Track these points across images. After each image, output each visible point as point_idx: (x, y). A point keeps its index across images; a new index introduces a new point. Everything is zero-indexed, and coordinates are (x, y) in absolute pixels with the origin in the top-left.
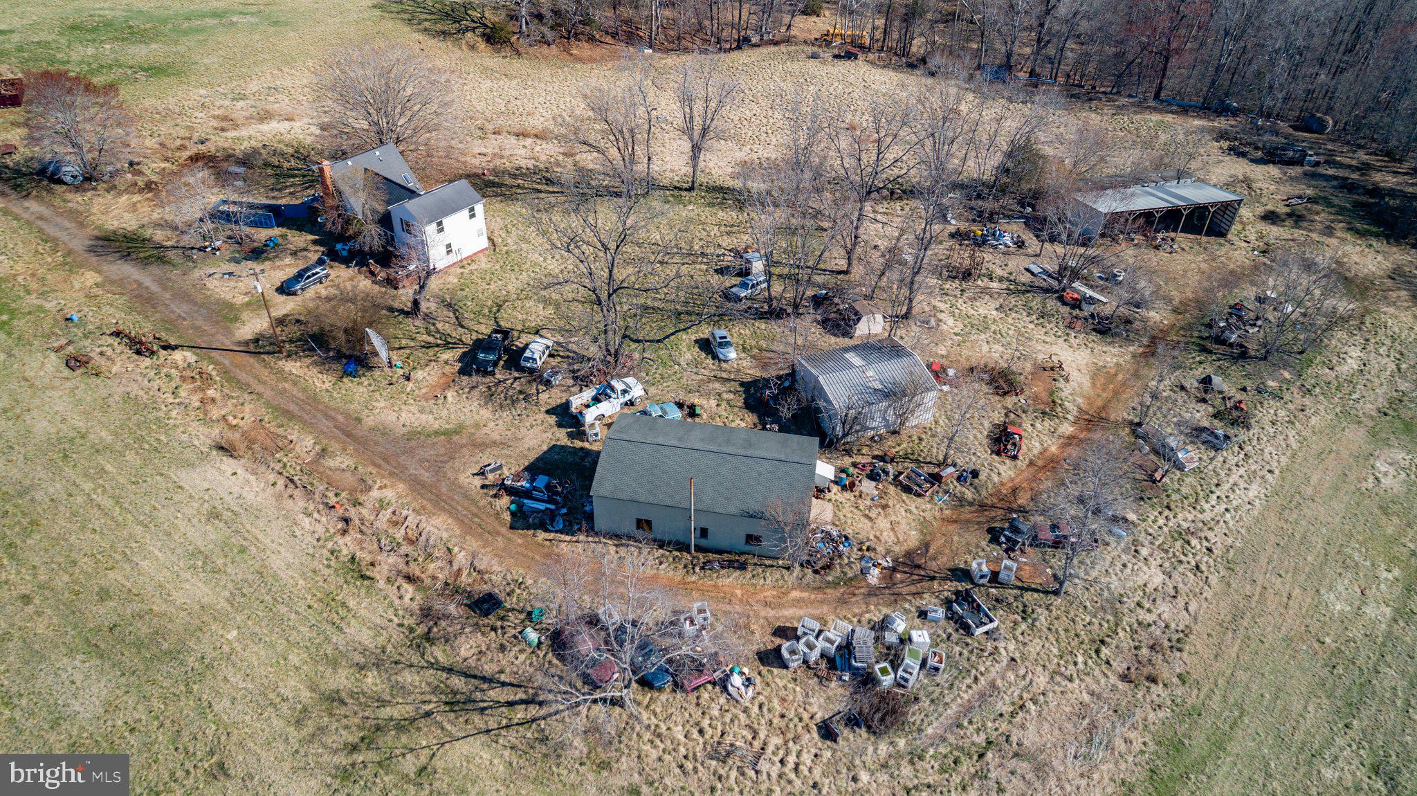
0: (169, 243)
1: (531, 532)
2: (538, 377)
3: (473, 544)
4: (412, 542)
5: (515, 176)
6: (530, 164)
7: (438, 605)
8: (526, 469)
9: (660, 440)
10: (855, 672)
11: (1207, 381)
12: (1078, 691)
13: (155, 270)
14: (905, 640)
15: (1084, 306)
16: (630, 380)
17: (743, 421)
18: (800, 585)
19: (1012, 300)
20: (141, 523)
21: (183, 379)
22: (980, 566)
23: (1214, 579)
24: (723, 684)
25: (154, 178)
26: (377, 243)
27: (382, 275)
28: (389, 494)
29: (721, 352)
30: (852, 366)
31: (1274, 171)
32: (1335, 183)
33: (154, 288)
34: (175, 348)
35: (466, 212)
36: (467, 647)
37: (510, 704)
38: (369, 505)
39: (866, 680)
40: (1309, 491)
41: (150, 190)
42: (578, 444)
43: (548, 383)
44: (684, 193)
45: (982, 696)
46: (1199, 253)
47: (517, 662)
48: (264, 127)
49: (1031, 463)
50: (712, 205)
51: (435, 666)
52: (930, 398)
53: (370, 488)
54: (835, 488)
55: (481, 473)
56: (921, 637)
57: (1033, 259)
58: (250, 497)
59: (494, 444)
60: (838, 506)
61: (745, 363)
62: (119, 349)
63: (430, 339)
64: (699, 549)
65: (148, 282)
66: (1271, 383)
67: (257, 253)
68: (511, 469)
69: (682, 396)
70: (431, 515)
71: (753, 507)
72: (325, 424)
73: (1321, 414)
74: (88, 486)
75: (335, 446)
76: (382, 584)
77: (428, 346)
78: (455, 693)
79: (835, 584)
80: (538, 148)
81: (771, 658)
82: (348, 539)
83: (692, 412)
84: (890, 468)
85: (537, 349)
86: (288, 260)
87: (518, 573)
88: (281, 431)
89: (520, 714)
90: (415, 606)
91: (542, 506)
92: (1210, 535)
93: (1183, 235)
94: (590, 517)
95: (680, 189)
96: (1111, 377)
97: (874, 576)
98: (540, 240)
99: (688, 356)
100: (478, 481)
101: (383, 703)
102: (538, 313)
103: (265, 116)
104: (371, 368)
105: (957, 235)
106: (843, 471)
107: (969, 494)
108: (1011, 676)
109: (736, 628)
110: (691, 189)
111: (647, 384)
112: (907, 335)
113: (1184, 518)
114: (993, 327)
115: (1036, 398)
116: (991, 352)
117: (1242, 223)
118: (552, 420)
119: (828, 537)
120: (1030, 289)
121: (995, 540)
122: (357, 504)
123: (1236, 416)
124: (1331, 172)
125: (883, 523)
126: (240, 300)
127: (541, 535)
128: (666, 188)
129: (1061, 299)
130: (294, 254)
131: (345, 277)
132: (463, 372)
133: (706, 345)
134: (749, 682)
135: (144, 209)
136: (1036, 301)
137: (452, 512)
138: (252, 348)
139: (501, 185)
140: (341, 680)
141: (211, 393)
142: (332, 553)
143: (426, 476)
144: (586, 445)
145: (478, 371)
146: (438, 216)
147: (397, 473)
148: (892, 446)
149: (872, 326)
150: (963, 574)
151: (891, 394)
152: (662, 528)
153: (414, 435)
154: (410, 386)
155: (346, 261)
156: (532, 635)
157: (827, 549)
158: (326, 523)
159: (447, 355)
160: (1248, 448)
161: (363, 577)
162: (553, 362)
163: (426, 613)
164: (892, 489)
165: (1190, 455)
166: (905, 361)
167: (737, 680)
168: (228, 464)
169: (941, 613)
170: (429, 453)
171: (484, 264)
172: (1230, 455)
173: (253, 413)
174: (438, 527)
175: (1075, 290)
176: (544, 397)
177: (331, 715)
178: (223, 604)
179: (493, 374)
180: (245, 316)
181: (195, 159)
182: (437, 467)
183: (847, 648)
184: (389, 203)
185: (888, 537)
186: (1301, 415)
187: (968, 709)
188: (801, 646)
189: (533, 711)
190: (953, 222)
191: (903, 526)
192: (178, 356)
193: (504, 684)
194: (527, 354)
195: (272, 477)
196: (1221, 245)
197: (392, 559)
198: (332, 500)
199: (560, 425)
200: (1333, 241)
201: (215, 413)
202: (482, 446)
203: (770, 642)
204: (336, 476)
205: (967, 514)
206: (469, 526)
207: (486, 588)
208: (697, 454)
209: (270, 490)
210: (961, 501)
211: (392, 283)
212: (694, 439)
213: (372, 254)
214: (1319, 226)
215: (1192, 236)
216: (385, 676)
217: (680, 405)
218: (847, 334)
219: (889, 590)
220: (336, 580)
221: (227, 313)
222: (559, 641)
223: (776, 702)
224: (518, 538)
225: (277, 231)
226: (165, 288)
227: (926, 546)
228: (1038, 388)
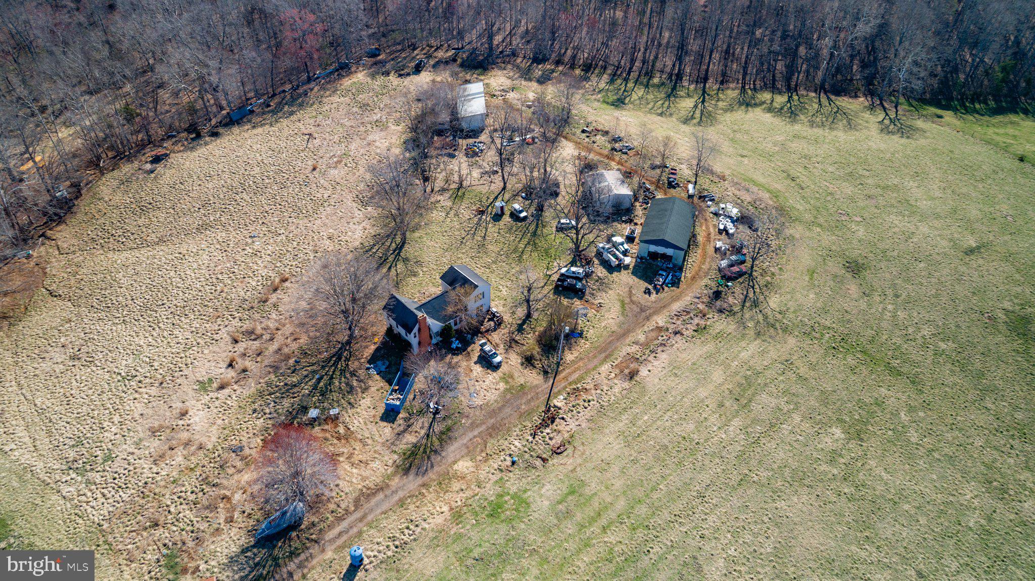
2: (588, 275)
11: (585, 131)
12: (731, 188)
14: (723, 209)
31: (426, 73)
34: (549, 407)
36: (734, 301)
37: (754, 292)
42: (631, 267)
43: (591, 272)
47: (739, 289)
51: (742, 309)
58: (664, 364)
59: (630, 291)
65: (471, 435)
67: (447, 386)
76: (708, 323)
82: (685, 333)
86: (461, 369)
88: (620, 359)
91: (670, 277)
96: (581, 148)
100: (654, 296)
118: (615, 274)
121: (674, 188)
122: (667, 329)
123: (603, 132)
126: (503, 385)
127: (682, 279)
132: (581, 297)
137: (672, 303)
138: (550, 376)
140: (751, 333)
141: (590, 386)
142: (693, 337)
143: (649, 311)
150: (690, 196)
153: (624, 314)
154: (590, 315)
156: (729, 284)
158: (677, 340)
159: (565, 304)
161: (705, 328)
163: (720, 312)
168: (643, 374)
169: (708, 202)
170: (636, 309)
173: (606, 369)
176: (600, 275)
180: (519, 382)
182: (644, 307)
192: (558, 403)
193: (747, 293)
198: (666, 337)
199: (620, 271)
202: (631, 294)
204: (650, 338)
206: (678, 299)
207: (708, 295)
211: (498, 323)
221: (516, 390)
223: (747, 238)
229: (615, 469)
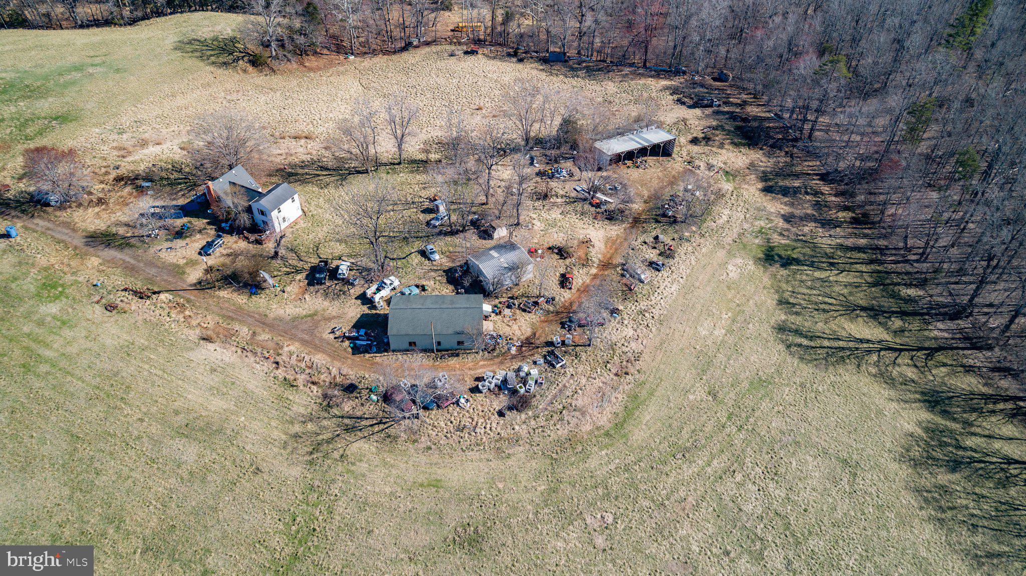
0: (129, 235)
1: (362, 355)
2: (347, 282)
3: (337, 364)
4: (311, 368)
5: (302, 168)
6: (308, 158)
7: (330, 392)
8: (354, 327)
9: (414, 306)
10: (509, 390)
11: (656, 238)
12: (598, 383)
13: (127, 250)
14: (528, 374)
15: (602, 207)
16: (392, 278)
17: (447, 290)
18: (483, 359)
19: (568, 207)
20: (180, 379)
21: (170, 308)
22: (557, 339)
23: (654, 329)
24: (457, 403)
25: (101, 195)
26: (248, 223)
27: (252, 238)
28: (292, 348)
29: (432, 257)
30: (493, 257)
31: (698, 112)
32: (727, 116)
33: (132, 261)
34: (159, 293)
35: (290, 200)
36: (348, 406)
37: (372, 426)
38: (285, 354)
39: (514, 392)
40: (697, 284)
41: (103, 204)
42: (374, 312)
43: (352, 284)
44: (396, 166)
45: (560, 391)
46: (659, 167)
47: (370, 409)
48: (146, 151)
49: (578, 290)
50: (412, 172)
51: (335, 416)
52: (530, 267)
53: (282, 347)
54: (493, 315)
55: (333, 332)
56: (534, 372)
57: (577, 182)
58: (227, 359)
59: (334, 317)
60: (495, 322)
61: (444, 260)
62: (130, 297)
63: (288, 270)
64: (438, 350)
65: (128, 259)
66: (687, 234)
67: (180, 234)
68: (346, 328)
69: (418, 282)
70: (314, 355)
71: (458, 329)
72: (250, 320)
73: (707, 245)
74: (147, 367)
75: (259, 330)
76: (302, 387)
77: (288, 273)
78: (347, 425)
79: (498, 356)
80: (309, 146)
81: (475, 390)
82: (280, 371)
83: (423, 288)
84: (516, 302)
85: (344, 268)
86: (198, 236)
87: (361, 373)
88: (229, 327)
89: (376, 428)
90: (319, 394)
91: (364, 343)
92: (654, 310)
93: (651, 158)
94: (388, 344)
95: (394, 164)
96: (614, 242)
97: (514, 350)
98: (327, 206)
99: (416, 261)
100: (332, 336)
101: (318, 434)
102: (339, 249)
103: (144, 144)
104: (263, 289)
105: (540, 174)
106: (495, 306)
107: (551, 308)
108: (572, 381)
109: (459, 381)
110: (399, 164)
111: (400, 278)
112: (519, 236)
113: (643, 305)
114: (559, 224)
115: (580, 258)
116: (557, 238)
117: (681, 146)
118: (359, 302)
119: (492, 337)
120: (576, 200)
121: (563, 327)
122: (279, 355)
123: (668, 253)
124: (726, 109)
125: (515, 327)
126: (182, 262)
127: (367, 356)
128: (386, 165)
129: (591, 204)
130: (200, 232)
131: (233, 243)
132: (310, 284)
133: (423, 253)
134: (467, 401)
135: (104, 215)
136: (579, 206)
137: (324, 352)
138: (198, 287)
139: (296, 174)
140: (297, 428)
141: (187, 313)
142: (275, 378)
143: (306, 337)
144: (378, 312)
145: (317, 284)
146: (277, 205)
147: (293, 338)
148: (516, 292)
149: (501, 233)
150: (550, 344)
151: (512, 268)
152: (420, 344)
153: (295, 319)
154: (286, 295)
155: (230, 232)
156: (374, 398)
157: (492, 342)
158: (268, 366)
159: (299, 277)
160: (673, 268)
161: (293, 386)
162: (353, 273)
163: (325, 396)
164: (518, 311)
165: (646, 275)
166: (517, 252)
167: (462, 401)
168: (211, 346)
169: (542, 361)
170: (305, 327)
171: (302, 224)
172: (665, 273)
173: (213, 319)
174: (320, 359)
175: (598, 198)
176: (352, 291)
177: (297, 442)
178: (233, 408)
179: (324, 283)
180: (188, 270)
181: (119, 179)
182: (311, 332)
183: (505, 381)
184: (249, 200)
185: (518, 333)
186: (698, 248)
187: (555, 396)
188: (487, 383)
189: (382, 426)
190: (537, 165)
191: (524, 327)
192: (163, 296)
193: (367, 419)
194: (340, 271)
195: (234, 349)
196: (669, 161)
197: (303, 376)
198: (267, 355)
199: (363, 304)
200: (724, 151)
201: (194, 323)
202: (329, 319)
203: (473, 384)
204: (264, 344)
205: (551, 317)
206: (334, 356)
207: (349, 382)
208: (430, 311)
209: (235, 355)
210: (548, 312)
211: (259, 242)
212: (428, 304)
213: (245, 228)
214: (717, 143)
215: (655, 158)
216: (315, 424)
217: (417, 286)
218: (490, 237)
219: (520, 355)
220: (280, 390)
221: (178, 271)
222: (387, 398)
223: (479, 407)
224: (357, 358)
225: (185, 220)
226: (139, 261)
227: (535, 334)
228: (581, 253)
229: (89, 345)
